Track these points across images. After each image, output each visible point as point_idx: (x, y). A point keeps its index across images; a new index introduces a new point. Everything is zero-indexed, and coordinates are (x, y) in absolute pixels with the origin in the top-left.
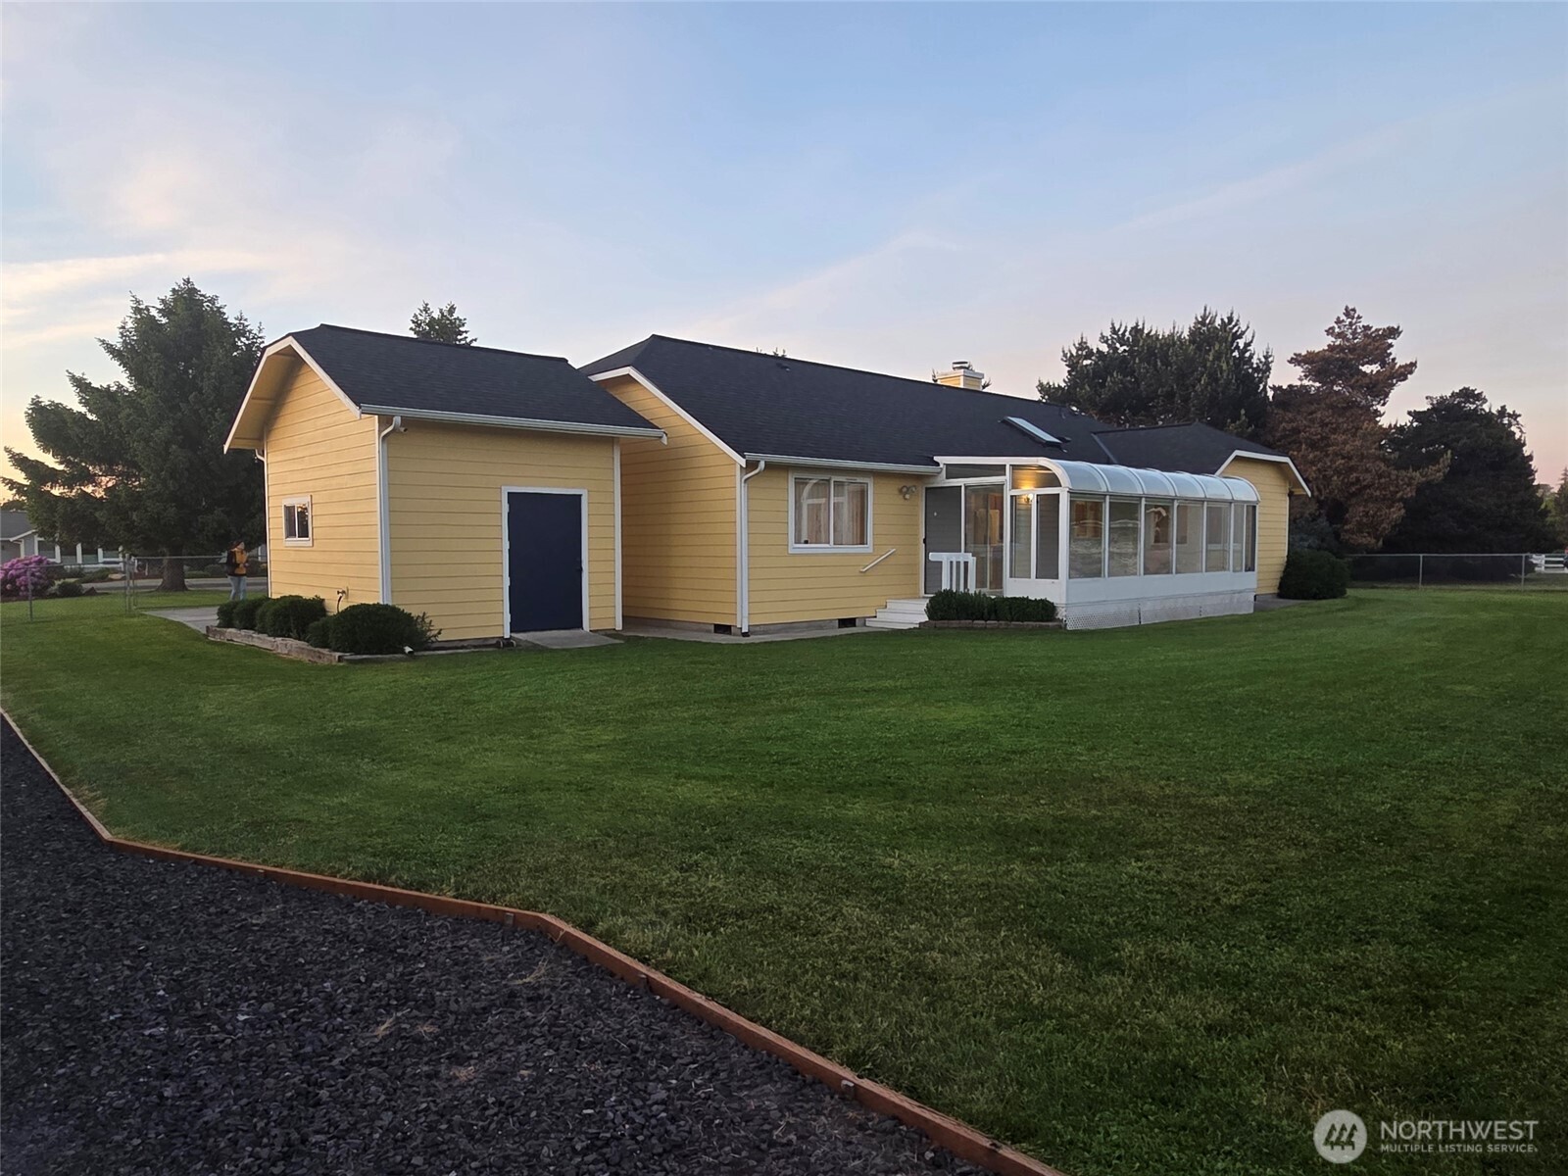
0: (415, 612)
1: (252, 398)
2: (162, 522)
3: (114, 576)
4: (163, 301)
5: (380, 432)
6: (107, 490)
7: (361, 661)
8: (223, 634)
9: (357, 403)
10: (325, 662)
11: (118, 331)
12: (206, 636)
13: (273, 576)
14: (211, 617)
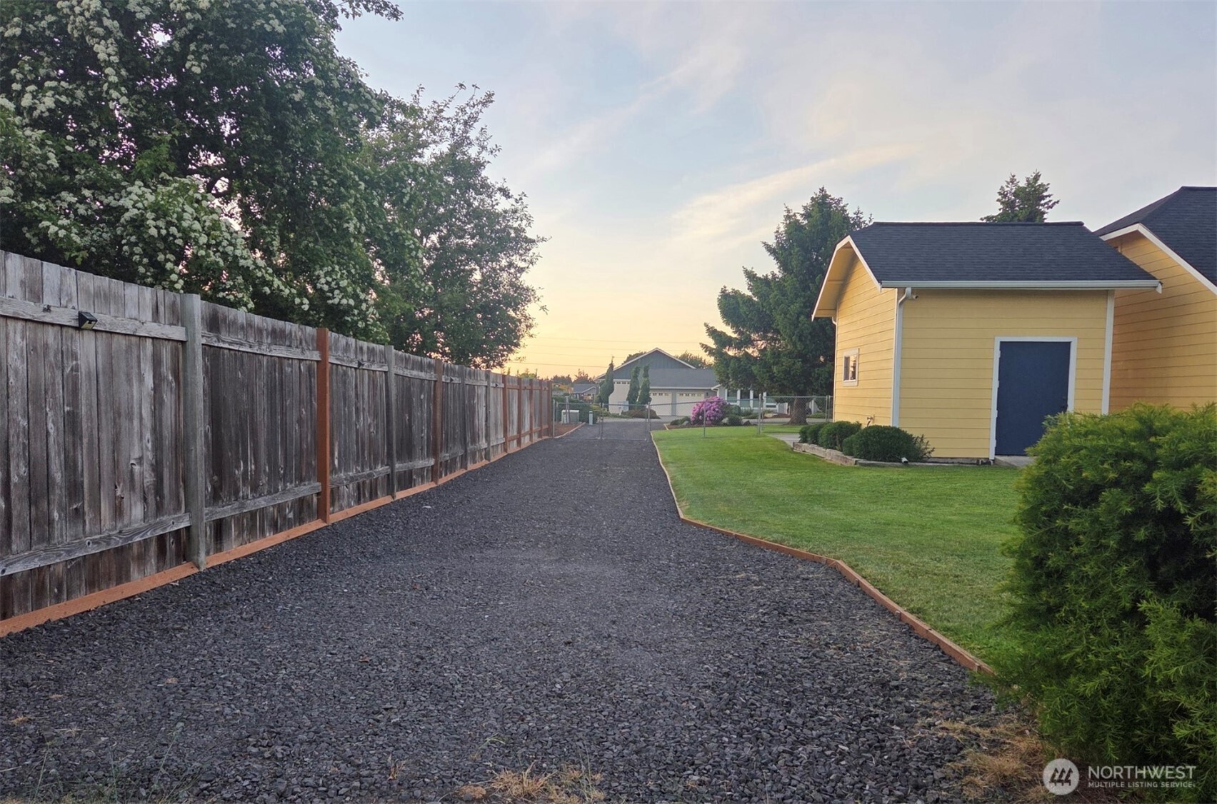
0: (915, 433)
1: (828, 280)
2: (792, 373)
3: (768, 415)
4: (805, 208)
5: (898, 299)
6: (761, 351)
7: (869, 465)
8: (800, 447)
9: (879, 281)
10: (848, 465)
11: (774, 235)
12: (793, 449)
13: (836, 409)
14: (797, 438)
